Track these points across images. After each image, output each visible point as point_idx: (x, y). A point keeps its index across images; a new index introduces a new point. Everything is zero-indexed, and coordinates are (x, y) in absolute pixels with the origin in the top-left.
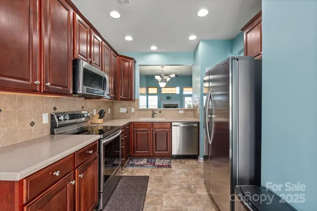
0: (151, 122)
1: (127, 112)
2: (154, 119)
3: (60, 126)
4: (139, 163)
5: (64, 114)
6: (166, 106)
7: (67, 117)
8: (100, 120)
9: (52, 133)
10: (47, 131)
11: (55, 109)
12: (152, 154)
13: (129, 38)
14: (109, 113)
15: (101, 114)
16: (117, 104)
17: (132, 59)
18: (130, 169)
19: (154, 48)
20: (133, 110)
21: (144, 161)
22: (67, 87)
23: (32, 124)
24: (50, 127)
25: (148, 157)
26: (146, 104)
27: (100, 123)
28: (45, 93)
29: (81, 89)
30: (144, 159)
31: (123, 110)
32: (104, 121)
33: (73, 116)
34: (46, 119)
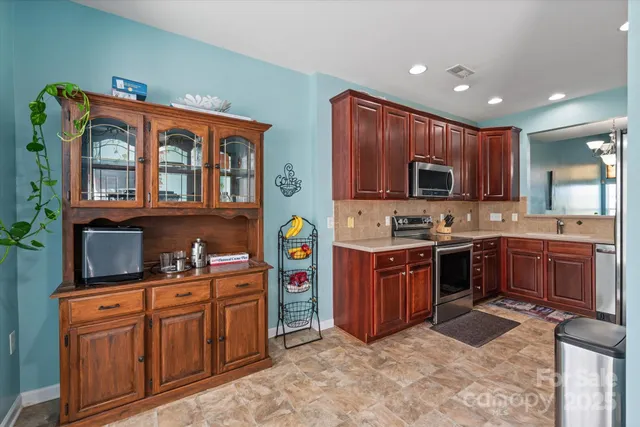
0: (543, 240)
1: (503, 220)
2: (563, 236)
3: (401, 230)
4: (514, 306)
5: (403, 218)
7: (406, 221)
8: (446, 228)
9: (393, 235)
10: (389, 234)
11: (395, 212)
12: (546, 299)
14: (469, 219)
15: (449, 221)
16: (484, 207)
18: (494, 308)
19: (557, 97)
20: (515, 217)
21: (528, 307)
22: (403, 192)
23: (379, 225)
24: (391, 229)
25: (538, 303)
27: (446, 233)
28: (387, 199)
29: (417, 192)
30: (529, 305)
31: (496, 217)
32: (453, 231)
33: (413, 220)
34: (388, 222)
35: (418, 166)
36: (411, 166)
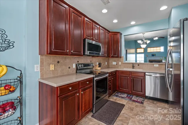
0: (130, 71)
1: (117, 64)
2: (134, 70)
3: (80, 69)
4: (121, 96)
5: (81, 64)
6: (151, 61)
7: (83, 66)
8: (99, 68)
9: (77, 72)
10: (75, 71)
11: (78, 62)
12: (130, 92)
13: (115, 21)
14: (106, 64)
15: (100, 65)
16: (111, 60)
17: (119, 33)
18: (115, 98)
19: (133, 23)
20: (120, 63)
21: (125, 95)
22: (81, 52)
23: (69, 68)
24: (76, 69)
25: (128, 93)
26: (135, 60)
28: (71, 55)
30: (125, 94)
31: (114, 63)
32: (101, 69)
33: (85, 65)
34: (74, 66)
35: (87, 41)
36: (84, 40)
